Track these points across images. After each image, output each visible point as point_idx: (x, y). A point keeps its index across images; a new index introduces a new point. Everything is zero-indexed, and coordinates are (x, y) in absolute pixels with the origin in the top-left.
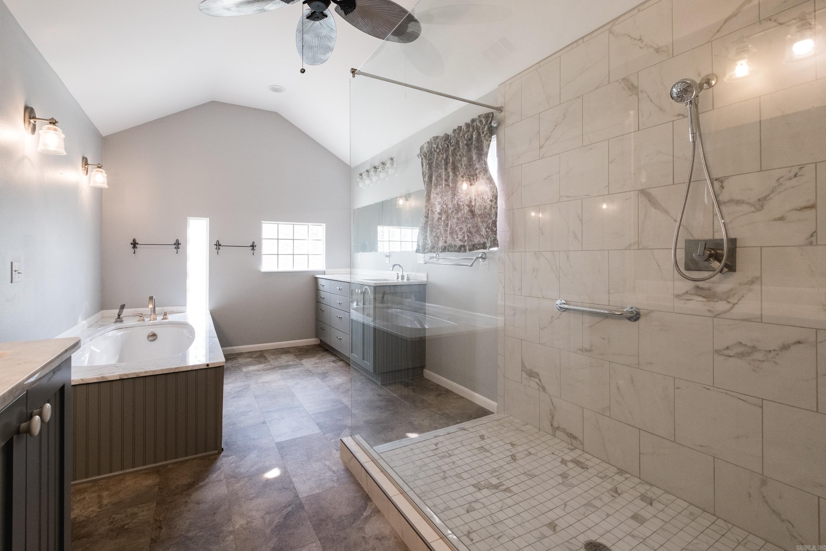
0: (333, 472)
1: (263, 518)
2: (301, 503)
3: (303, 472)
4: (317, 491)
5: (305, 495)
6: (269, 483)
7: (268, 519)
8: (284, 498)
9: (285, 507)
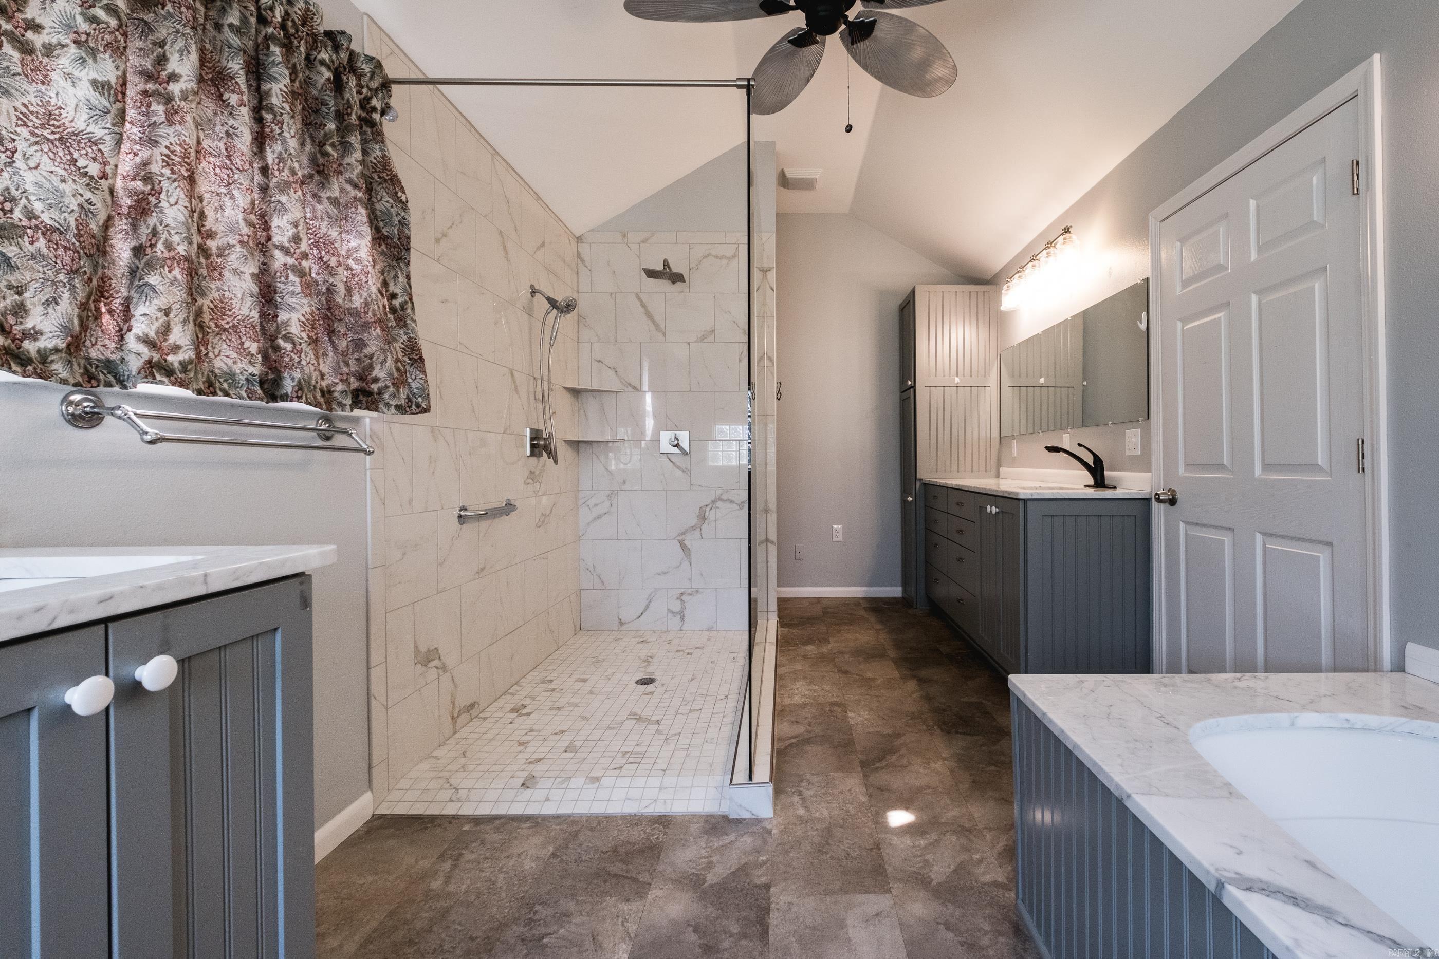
0: (800, 794)
1: (910, 764)
2: (862, 767)
3: (849, 806)
4: (836, 775)
5: (854, 775)
6: (906, 803)
7: (905, 762)
8: (882, 778)
9: (882, 768)
